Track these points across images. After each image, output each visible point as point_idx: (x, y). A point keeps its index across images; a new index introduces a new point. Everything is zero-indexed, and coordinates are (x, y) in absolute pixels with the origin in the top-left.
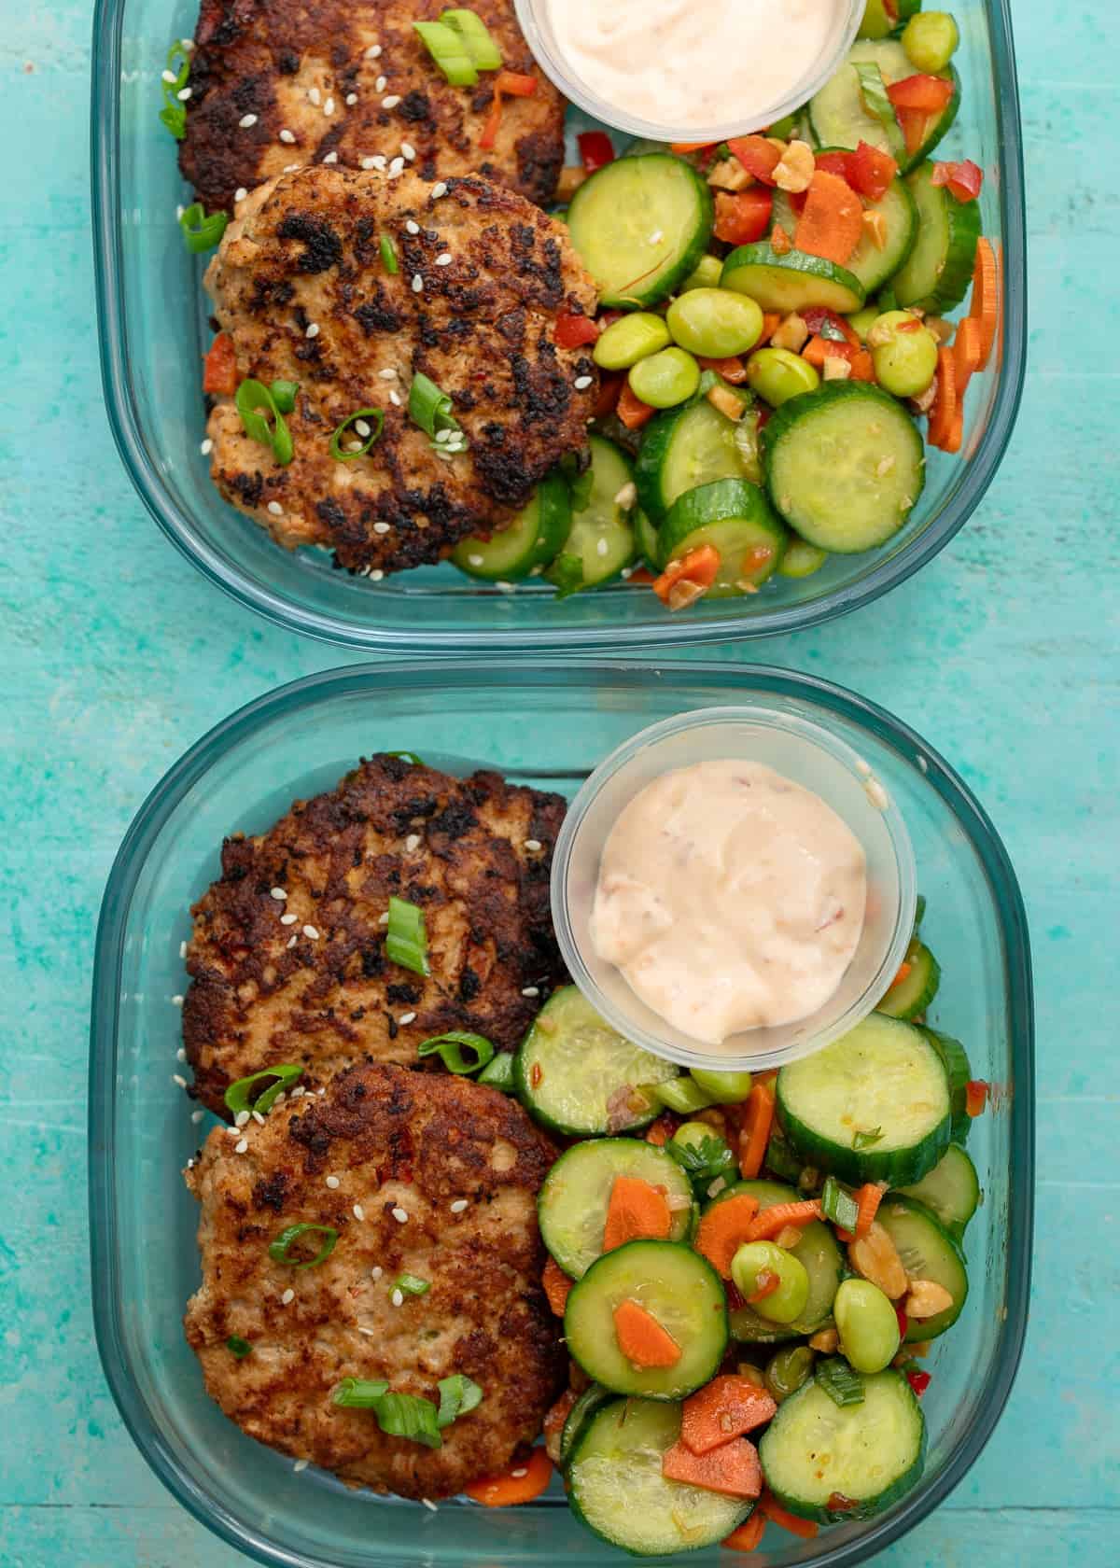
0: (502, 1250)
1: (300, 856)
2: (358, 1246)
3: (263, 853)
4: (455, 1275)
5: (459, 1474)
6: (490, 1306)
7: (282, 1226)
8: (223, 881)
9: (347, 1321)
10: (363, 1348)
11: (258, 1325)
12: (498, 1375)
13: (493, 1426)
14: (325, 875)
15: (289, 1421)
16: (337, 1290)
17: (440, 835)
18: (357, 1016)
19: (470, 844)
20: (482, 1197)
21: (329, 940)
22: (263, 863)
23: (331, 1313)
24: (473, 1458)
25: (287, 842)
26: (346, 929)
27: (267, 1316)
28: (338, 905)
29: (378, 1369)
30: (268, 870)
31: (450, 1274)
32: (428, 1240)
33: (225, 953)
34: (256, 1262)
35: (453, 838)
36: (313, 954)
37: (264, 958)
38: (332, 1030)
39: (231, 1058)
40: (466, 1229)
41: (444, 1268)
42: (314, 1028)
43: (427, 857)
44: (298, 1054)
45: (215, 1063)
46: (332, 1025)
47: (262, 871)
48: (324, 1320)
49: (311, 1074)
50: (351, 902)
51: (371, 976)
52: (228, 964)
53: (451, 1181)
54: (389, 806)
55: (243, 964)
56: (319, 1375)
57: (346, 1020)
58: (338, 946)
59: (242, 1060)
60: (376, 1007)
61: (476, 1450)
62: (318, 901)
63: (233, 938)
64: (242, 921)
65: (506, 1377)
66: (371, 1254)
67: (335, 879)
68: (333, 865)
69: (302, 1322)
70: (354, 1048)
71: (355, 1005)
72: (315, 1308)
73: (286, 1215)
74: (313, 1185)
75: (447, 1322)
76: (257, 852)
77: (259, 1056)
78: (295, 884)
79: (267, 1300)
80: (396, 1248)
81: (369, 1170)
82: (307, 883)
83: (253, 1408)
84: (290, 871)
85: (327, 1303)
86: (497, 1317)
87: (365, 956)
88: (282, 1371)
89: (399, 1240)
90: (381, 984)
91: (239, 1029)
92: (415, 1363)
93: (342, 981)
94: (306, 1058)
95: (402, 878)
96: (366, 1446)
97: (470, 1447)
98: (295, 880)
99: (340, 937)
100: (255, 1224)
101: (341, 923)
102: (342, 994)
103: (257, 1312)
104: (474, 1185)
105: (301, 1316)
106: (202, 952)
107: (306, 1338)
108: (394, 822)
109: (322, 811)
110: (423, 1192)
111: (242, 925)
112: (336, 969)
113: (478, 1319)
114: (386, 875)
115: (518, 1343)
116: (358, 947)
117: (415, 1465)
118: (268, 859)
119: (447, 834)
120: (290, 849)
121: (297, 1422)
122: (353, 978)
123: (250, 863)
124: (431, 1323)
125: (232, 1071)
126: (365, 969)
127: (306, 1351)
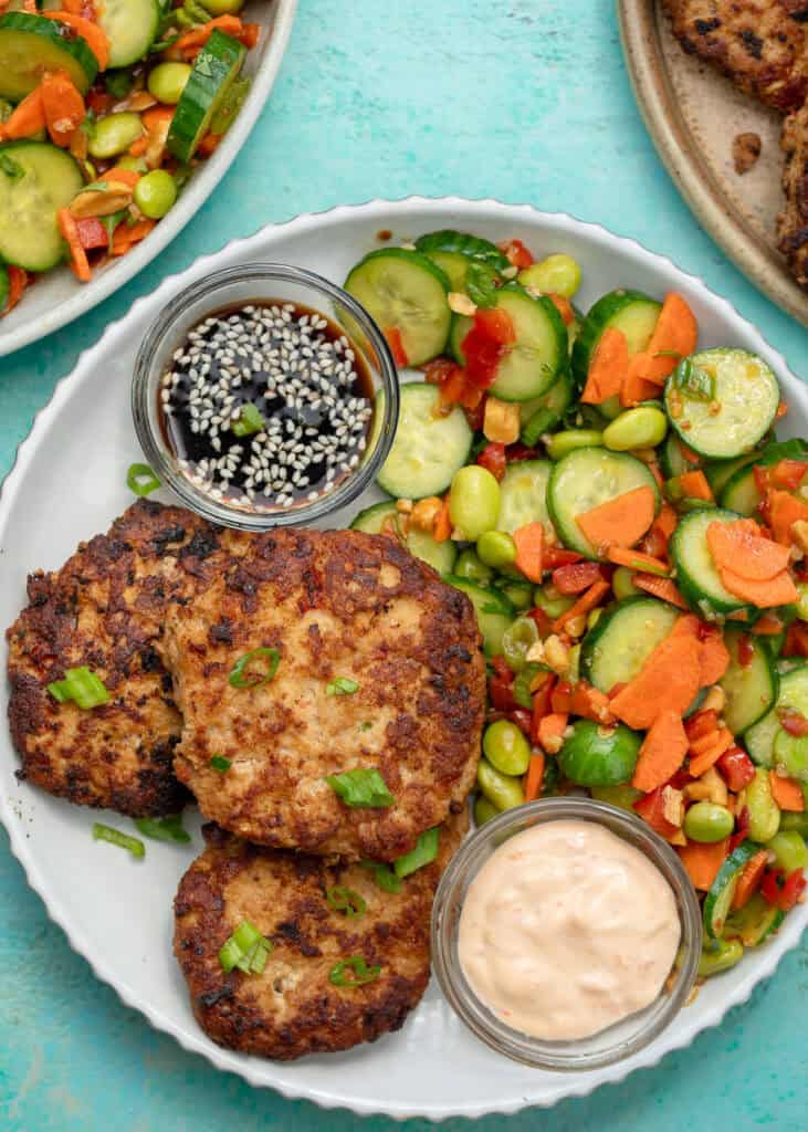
0: (405, 649)
1: (87, 582)
2: (296, 664)
3: (59, 584)
4: (374, 674)
5: (411, 830)
6: (406, 693)
7: (236, 658)
8: (30, 607)
9: (300, 726)
10: (317, 747)
11: (233, 744)
12: (425, 747)
13: (431, 788)
14: (107, 595)
15: (271, 816)
16: (287, 704)
17: (191, 558)
18: (142, 702)
19: (214, 563)
20: (382, 608)
21: (114, 645)
22: (60, 591)
23: (287, 722)
24: (420, 815)
25: (76, 573)
26: (126, 635)
27: (238, 735)
28: (119, 617)
29: (332, 759)
30: (63, 596)
31: (371, 673)
32: (347, 650)
33: (36, 663)
34: (221, 691)
35: (202, 559)
36: (104, 656)
37: (66, 663)
38: (124, 715)
39: (50, 743)
40: (374, 637)
41: (365, 670)
42: (108, 714)
43: (182, 575)
44: (100, 735)
45: (38, 748)
46: (123, 710)
47: (59, 596)
48: (282, 729)
49: (111, 750)
50: (128, 613)
51: (148, 670)
52: (40, 670)
53: (355, 601)
54: (147, 535)
55: (51, 669)
56: (286, 774)
57: (134, 707)
58: (121, 649)
59: (58, 744)
60: (155, 694)
61: (420, 809)
62: (103, 615)
63: (42, 651)
64: (48, 636)
65: (430, 748)
66: (308, 669)
67: (114, 597)
68: (112, 586)
69: (265, 734)
70: (142, 727)
71: (139, 695)
72: (273, 720)
73: (236, 649)
74: (252, 622)
75: (376, 712)
76: (55, 583)
77: (71, 740)
78: (86, 604)
79: (236, 721)
80: (325, 661)
81: (291, 604)
82: (94, 602)
83: (241, 812)
84: (80, 594)
85: (281, 714)
86: (414, 702)
87: (143, 654)
88: (257, 779)
89: (326, 653)
90: (158, 677)
91: (53, 720)
92: (359, 749)
93: (128, 675)
94: (107, 738)
95: (165, 593)
96: (336, 823)
97: (415, 808)
98: (84, 600)
99: (123, 641)
100: (214, 660)
101: (122, 631)
102: (129, 686)
103: (229, 734)
104: (372, 600)
105: (263, 729)
106: (19, 663)
107: (271, 747)
108: (154, 547)
109: (100, 547)
110: (335, 614)
111: (46, 639)
112: (122, 666)
113: (399, 704)
114: (153, 591)
115: (434, 719)
116: (137, 648)
117: (376, 829)
118: (63, 587)
119: (196, 557)
120: (78, 577)
121: (278, 817)
122: (136, 673)
123: (49, 593)
124: (364, 714)
125: (52, 754)
126: (144, 665)
127: (272, 757)
